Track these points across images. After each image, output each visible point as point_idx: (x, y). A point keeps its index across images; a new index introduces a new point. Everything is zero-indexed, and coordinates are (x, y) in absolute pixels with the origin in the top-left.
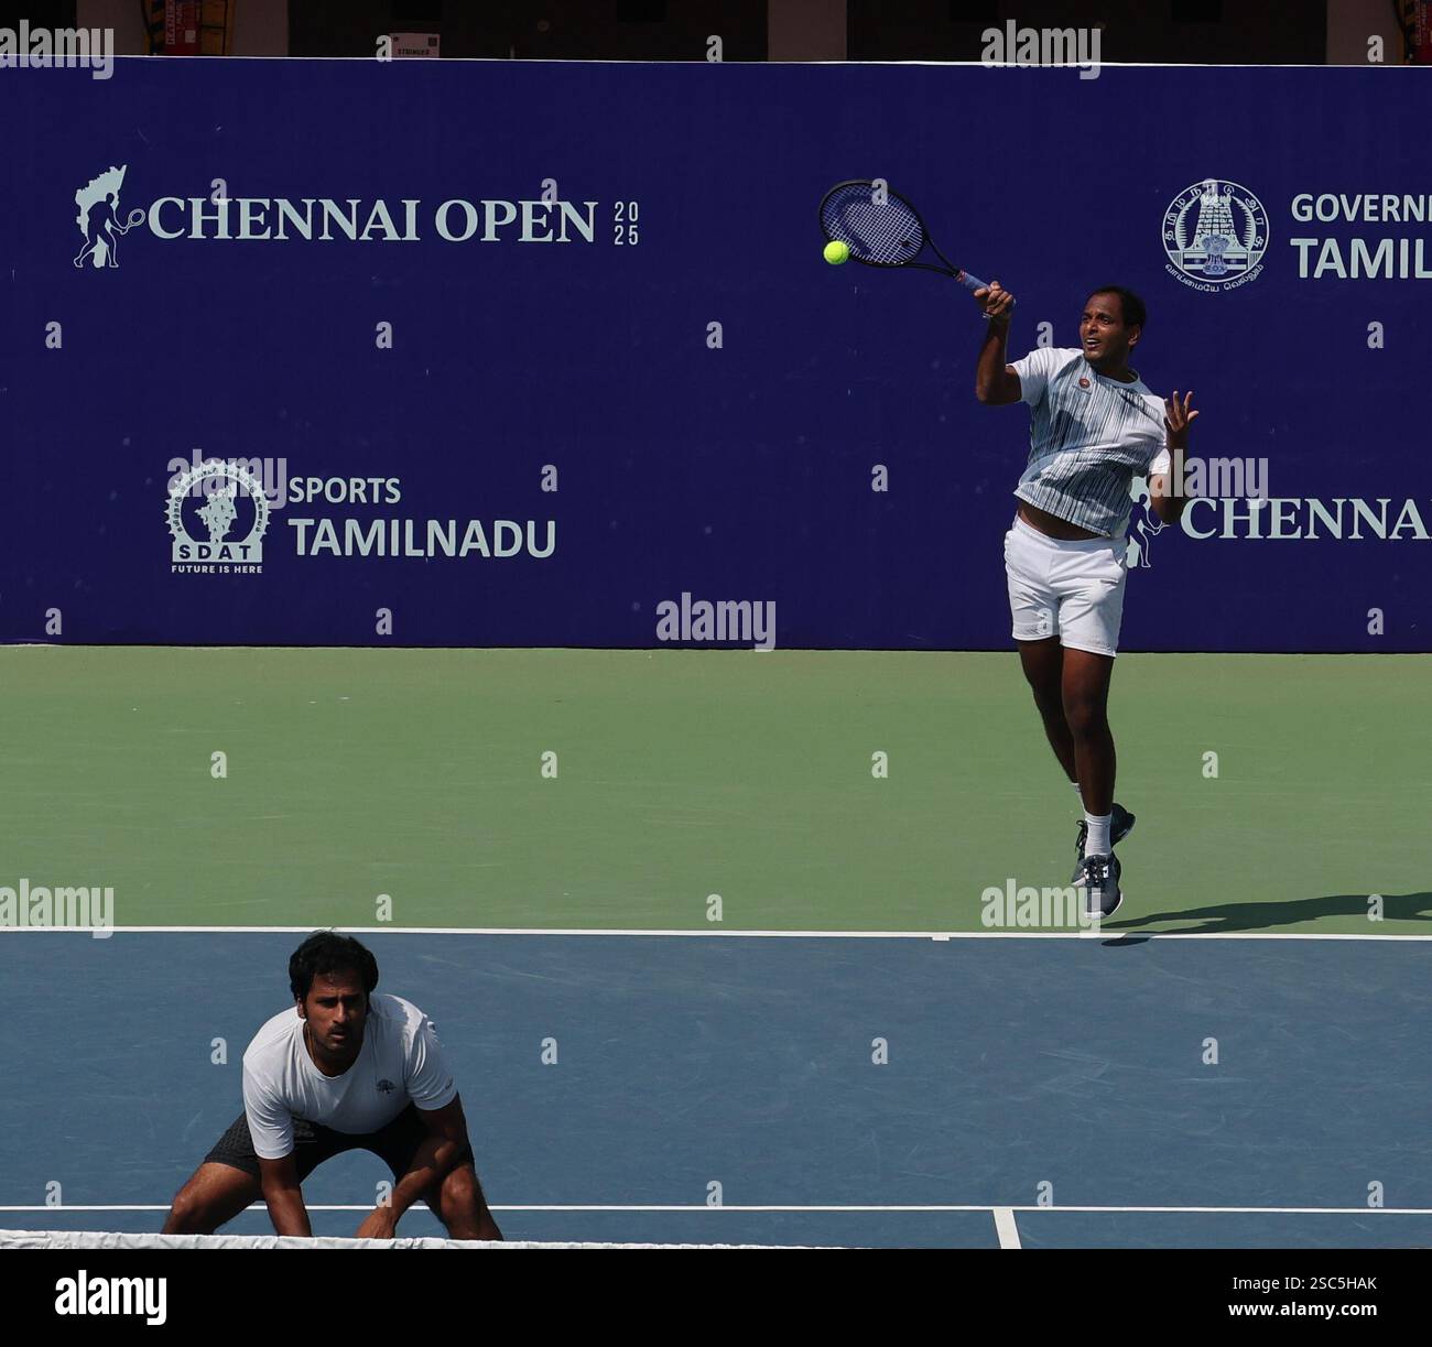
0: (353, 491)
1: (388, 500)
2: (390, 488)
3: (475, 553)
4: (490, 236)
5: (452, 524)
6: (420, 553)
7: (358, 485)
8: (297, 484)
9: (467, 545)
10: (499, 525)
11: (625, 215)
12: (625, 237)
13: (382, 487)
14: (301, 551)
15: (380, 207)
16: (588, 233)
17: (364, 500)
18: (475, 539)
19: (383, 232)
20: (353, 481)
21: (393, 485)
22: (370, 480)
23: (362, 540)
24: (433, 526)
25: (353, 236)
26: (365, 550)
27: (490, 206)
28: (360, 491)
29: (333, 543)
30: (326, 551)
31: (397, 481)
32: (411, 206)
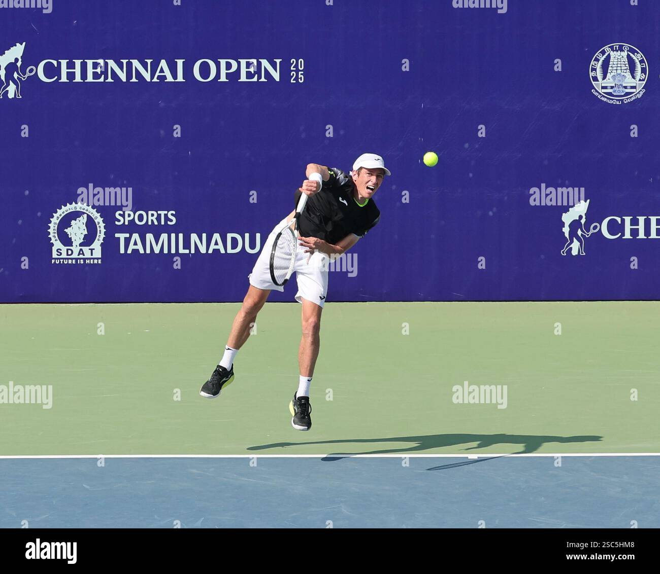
0: (150, 218)
1: (169, 223)
2: (170, 216)
3: (216, 251)
4: (223, 78)
5: (204, 235)
6: (187, 251)
7: (153, 215)
8: (120, 215)
9: (213, 247)
10: (230, 236)
11: (296, 66)
12: (297, 78)
13: (166, 215)
14: (122, 251)
15: (163, 64)
16: (276, 76)
17: (156, 223)
18: (216, 244)
19: (165, 77)
20: (150, 213)
21: (172, 214)
22: (159, 212)
23: (155, 245)
24: (194, 237)
25: (148, 80)
26: (157, 250)
27: (223, 62)
28: (154, 218)
29: (140, 247)
30: (136, 251)
31: (174, 212)
32: (180, 63)
